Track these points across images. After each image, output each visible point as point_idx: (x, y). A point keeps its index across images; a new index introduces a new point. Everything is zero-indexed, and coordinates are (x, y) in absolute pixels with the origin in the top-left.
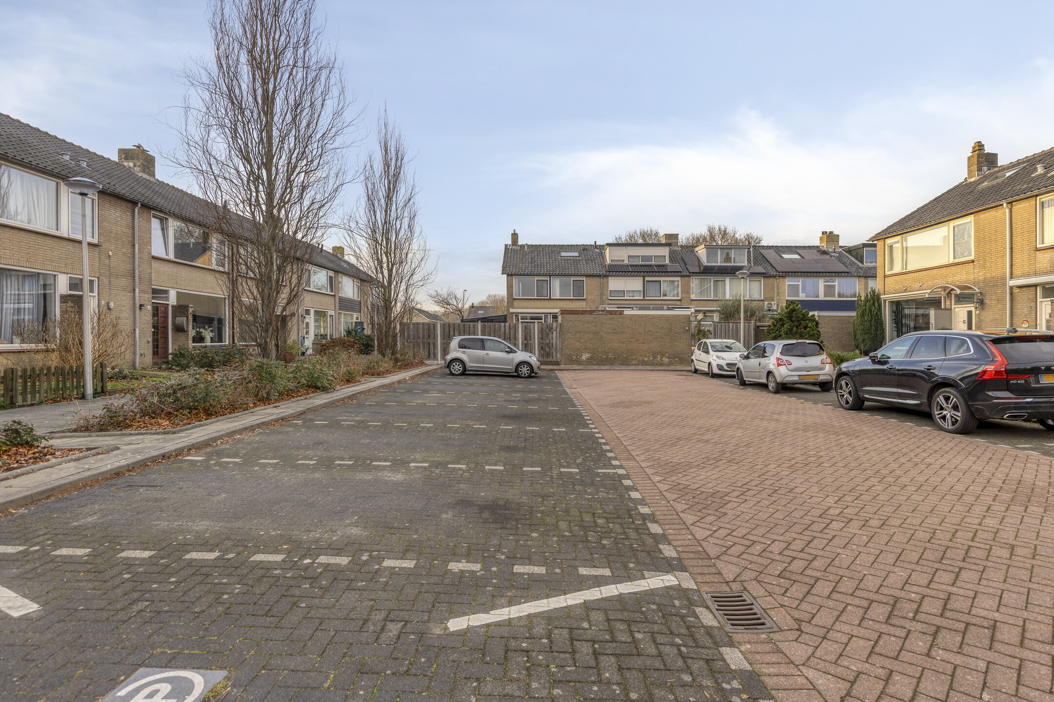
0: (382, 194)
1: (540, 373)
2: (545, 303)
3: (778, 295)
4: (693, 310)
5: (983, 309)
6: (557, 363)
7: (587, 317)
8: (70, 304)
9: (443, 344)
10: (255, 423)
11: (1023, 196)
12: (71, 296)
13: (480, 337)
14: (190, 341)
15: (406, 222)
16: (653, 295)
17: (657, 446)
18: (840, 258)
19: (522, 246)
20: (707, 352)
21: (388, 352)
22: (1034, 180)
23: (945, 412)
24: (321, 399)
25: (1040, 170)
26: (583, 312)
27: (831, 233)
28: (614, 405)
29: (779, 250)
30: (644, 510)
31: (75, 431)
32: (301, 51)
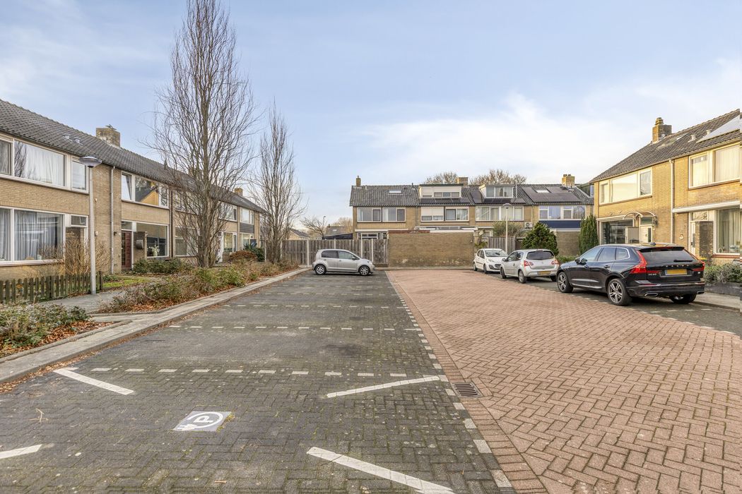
0: (272, 158)
1: (375, 272)
2: (378, 225)
3: (534, 217)
4: (476, 229)
5: (657, 227)
6: (386, 266)
7: (406, 235)
8: (72, 233)
9: (311, 254)
10: (203, 306)
11: (680, 156)
12: (73, 228)
13: (335, 250)
14: (146, 255)
15: (287, 175)
16: (450, 218)
17: (442, 315)
18: (575, 192)
19: (364, 187)
20: (483, 257)
21: (276, 260)
22: (688, 145)
23: (614, 293)
24: (238, 292)
25: (693, 138)
26: (403, 232)
27: (570, 175)
28: (419, 292)
29: (534, 187)
30: (428, 348)
31: (99, 312)
32: (226, 74)
